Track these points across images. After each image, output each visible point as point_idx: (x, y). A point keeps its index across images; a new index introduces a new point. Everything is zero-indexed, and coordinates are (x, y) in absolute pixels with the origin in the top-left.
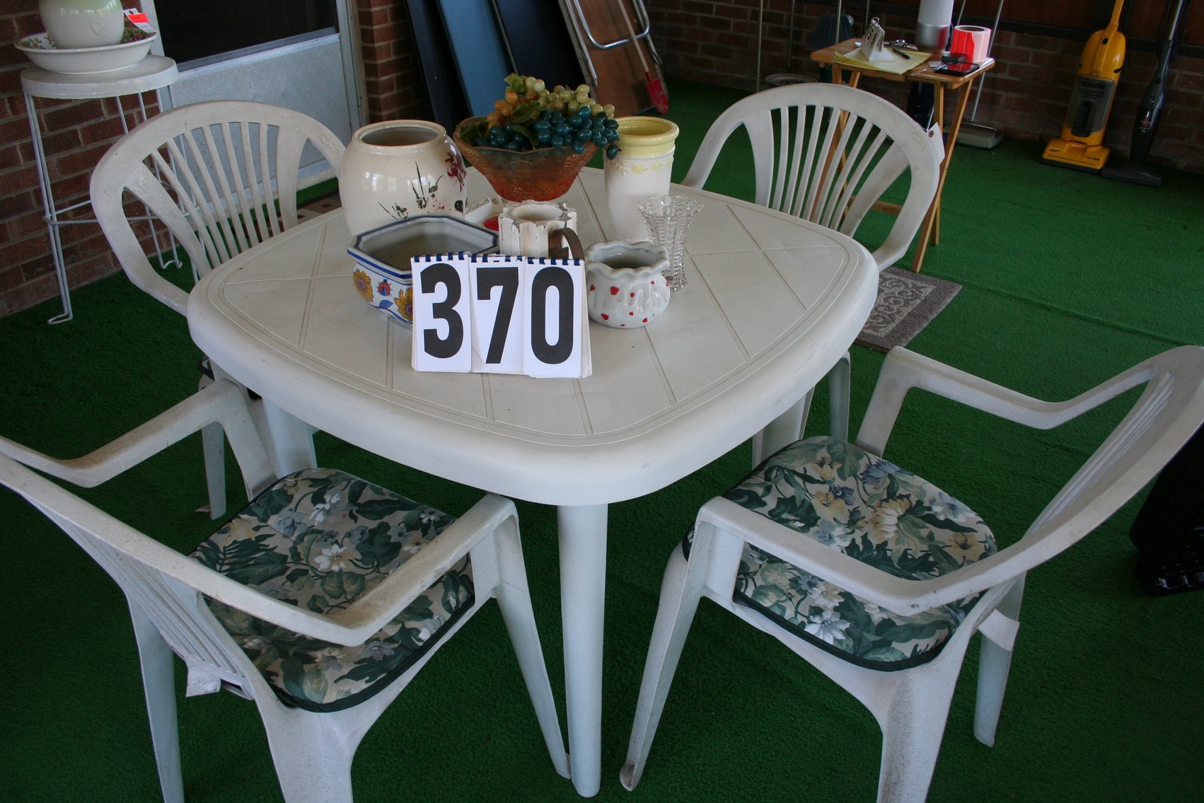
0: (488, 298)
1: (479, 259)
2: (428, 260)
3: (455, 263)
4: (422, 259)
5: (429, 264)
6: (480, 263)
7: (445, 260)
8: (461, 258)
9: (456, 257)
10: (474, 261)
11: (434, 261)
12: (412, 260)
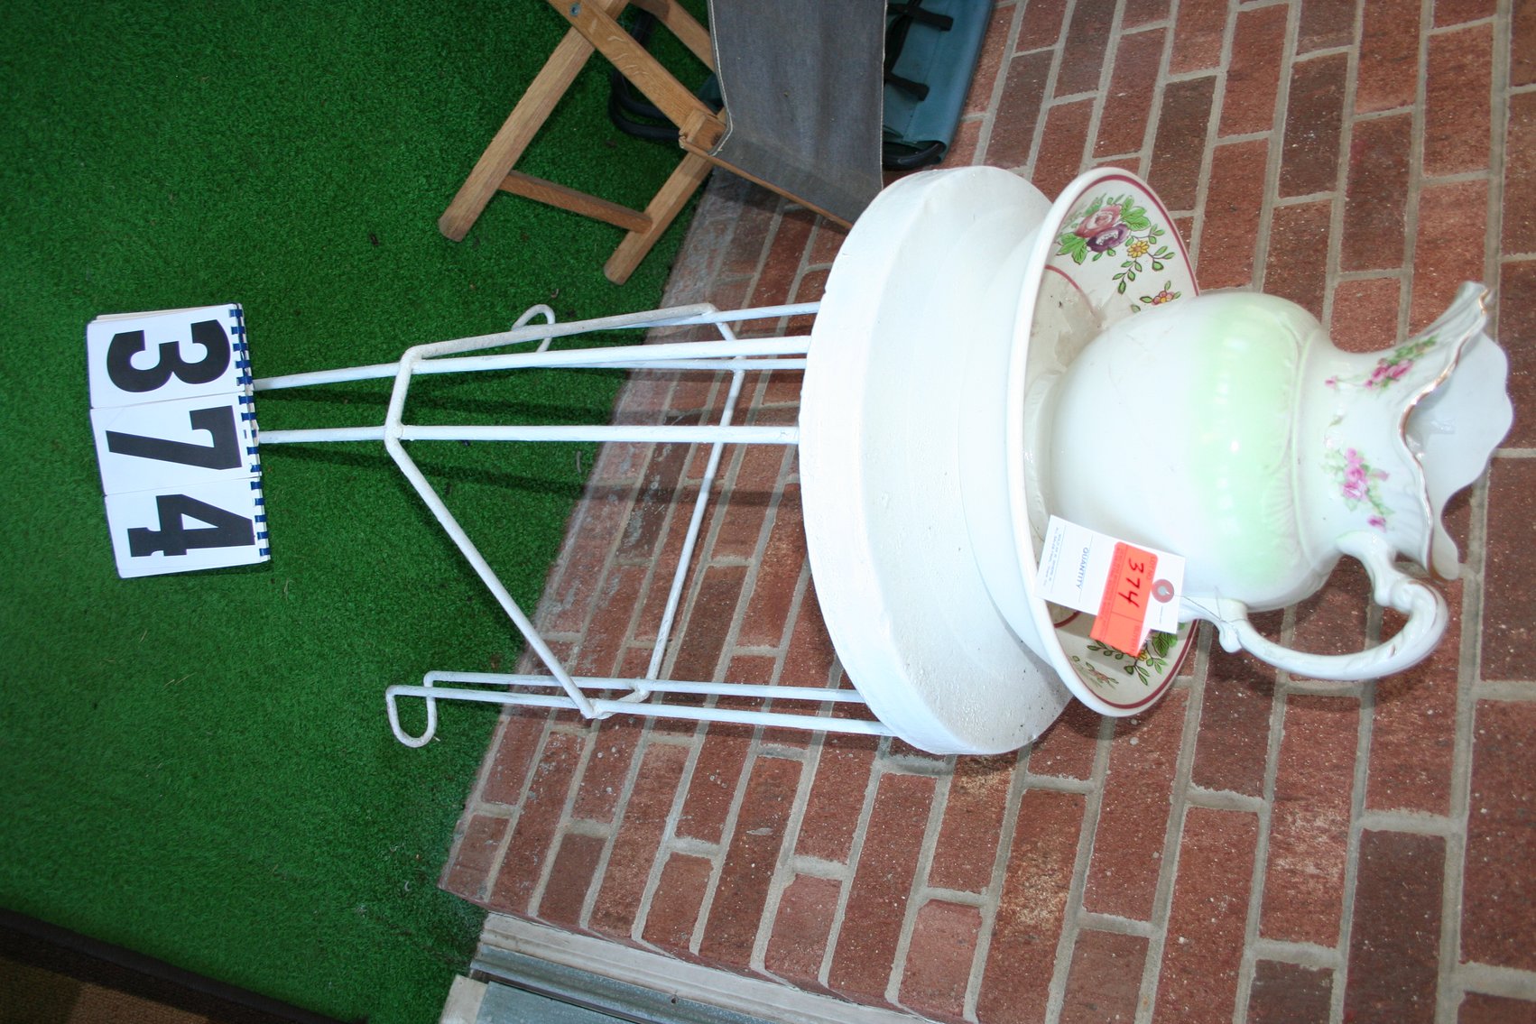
0: (195, 426)
1: (244, 408)
2: (234, 330)
3: (233, 372)
4: (234, 322)
5: (228, 331)
6: (239, 409)
7: (235, 356)
8: (240, 381)
9: (240, 373)
10: (242, 400)
11: (233, 339)
12: (232, 307)
